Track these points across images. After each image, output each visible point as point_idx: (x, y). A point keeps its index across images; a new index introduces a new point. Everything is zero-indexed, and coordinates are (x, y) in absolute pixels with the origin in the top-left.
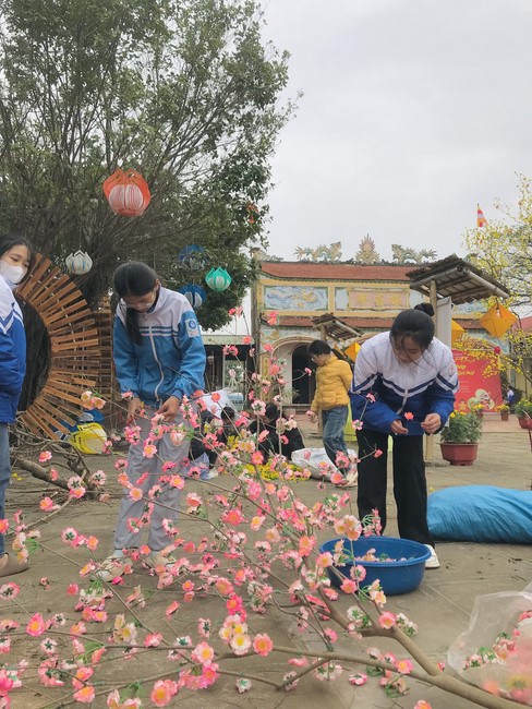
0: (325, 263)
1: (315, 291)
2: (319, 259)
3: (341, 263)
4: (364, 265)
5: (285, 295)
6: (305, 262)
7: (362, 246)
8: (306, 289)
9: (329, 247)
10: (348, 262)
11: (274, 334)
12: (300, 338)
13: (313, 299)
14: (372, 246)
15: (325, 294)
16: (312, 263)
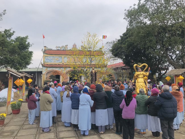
0: (63, 50)
1: (59, 58)
2: (62, 49)
3: (67, 50)
4: (73, 51)
5: (51, 59)
6: (58, 50)
7: (73, 46)
8: (56, 57)
9: (64, 46)
10: (69, 50)
11: (46, 69)
12: (53, 70)
13: (58, 60)
14: (76, 46)
15: (61, 59)
16: (60, 50)
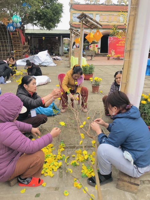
0: (94, 4)
1: (89, 15)
2: (92, 3)
3: (99, 4)
4: (107, 5)
6: (87, 4)
10: (102, 4)
16: (90, 4)
